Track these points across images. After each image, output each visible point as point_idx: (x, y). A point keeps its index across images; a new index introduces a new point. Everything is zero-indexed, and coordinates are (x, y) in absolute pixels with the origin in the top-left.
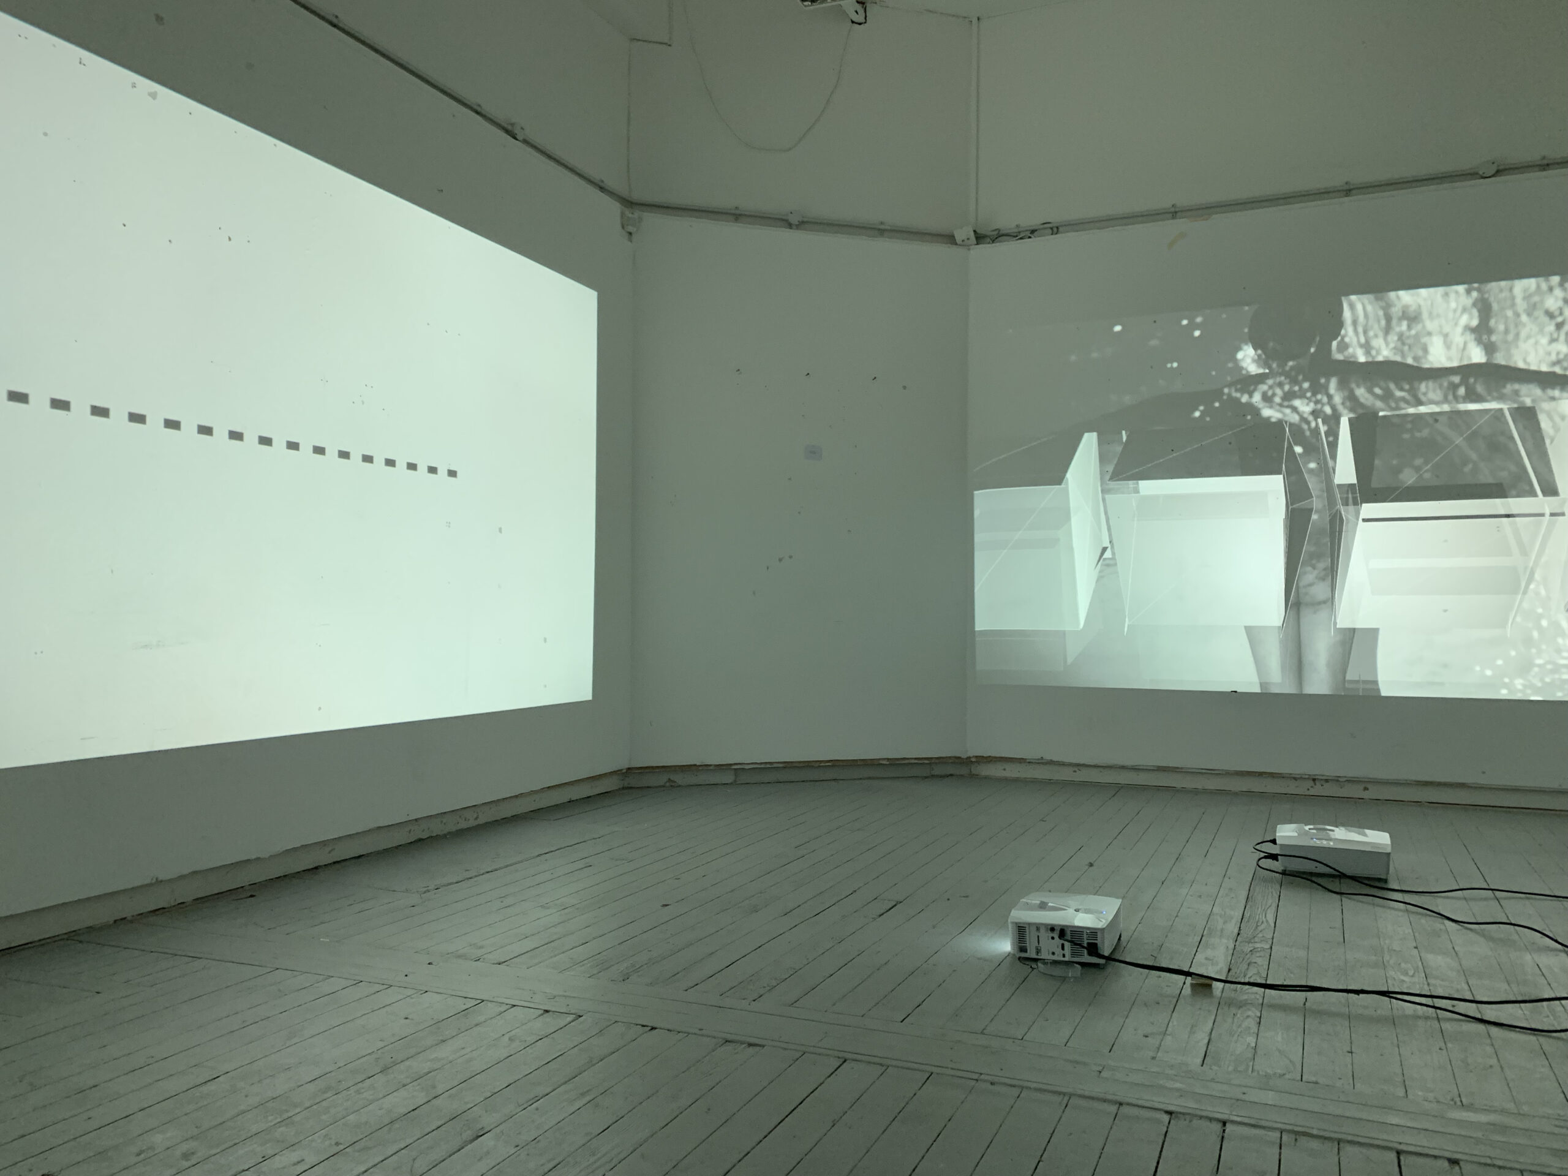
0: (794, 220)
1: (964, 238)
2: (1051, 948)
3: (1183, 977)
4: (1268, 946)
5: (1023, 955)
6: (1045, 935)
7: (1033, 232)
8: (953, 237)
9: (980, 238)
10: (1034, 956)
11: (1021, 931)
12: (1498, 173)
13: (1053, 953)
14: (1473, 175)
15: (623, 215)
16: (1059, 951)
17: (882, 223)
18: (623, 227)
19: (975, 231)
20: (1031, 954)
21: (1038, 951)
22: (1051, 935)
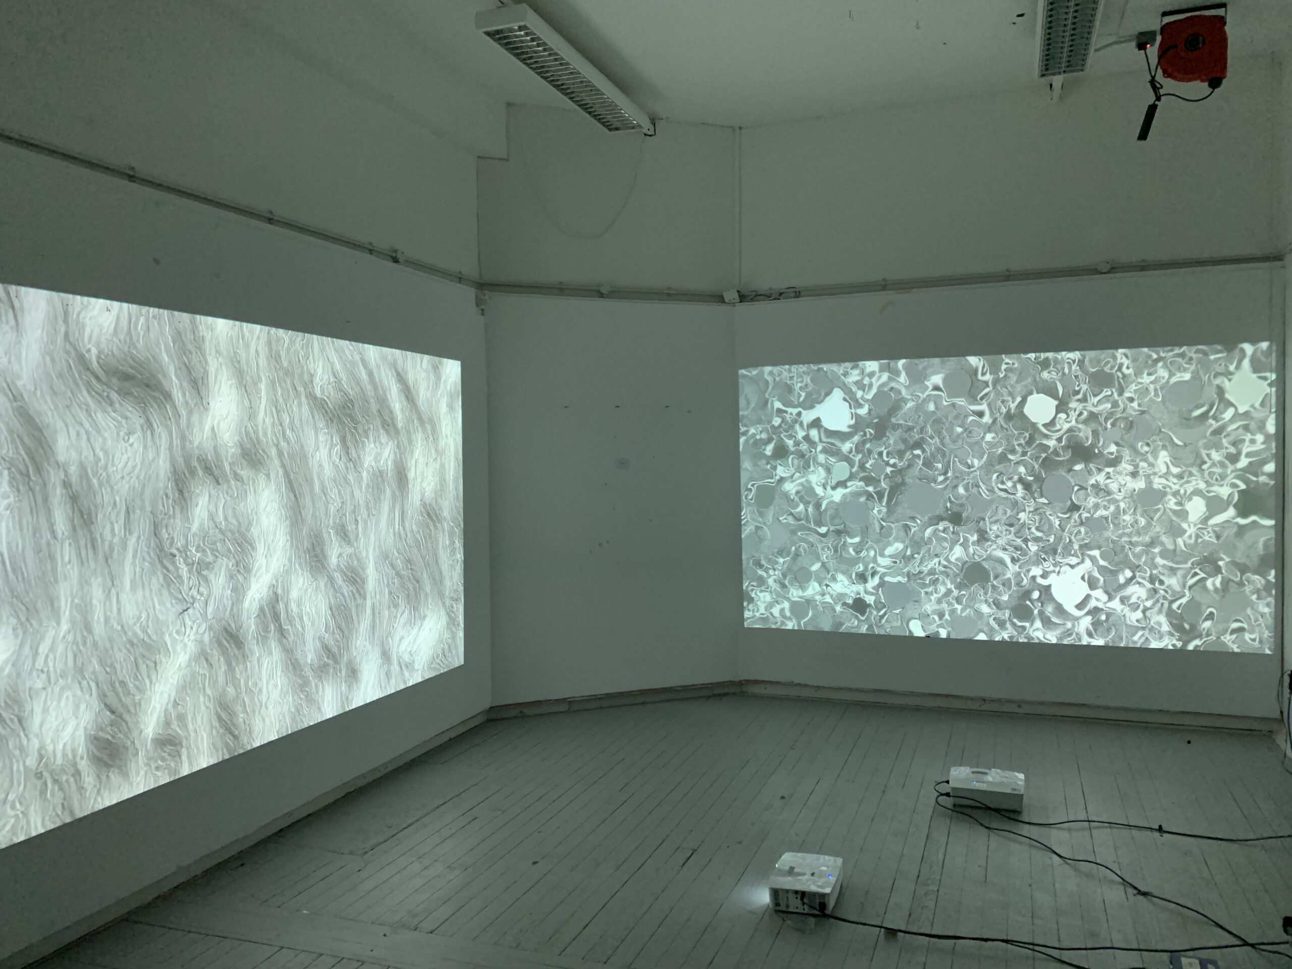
0: (604, 290)
1: (731, 299)
2: (795, 904)
3: (879, 929)
4: (936, 889)
5: (779, 908)
6: (791, 896)
7: (781, 294)
8: (722, 297)
9: (743, 298)
10: (784, 909)
11: (776, 893)
12: (1113, 270)
13: (797, 908)
14: (1094, 271)
15: (477, 297)
16: (800, 906)
17: (669, 289)
18: (477, 306)
19: (738, 291)
20: (783, 908)
21: (788, 906)
22: (795, 896)
